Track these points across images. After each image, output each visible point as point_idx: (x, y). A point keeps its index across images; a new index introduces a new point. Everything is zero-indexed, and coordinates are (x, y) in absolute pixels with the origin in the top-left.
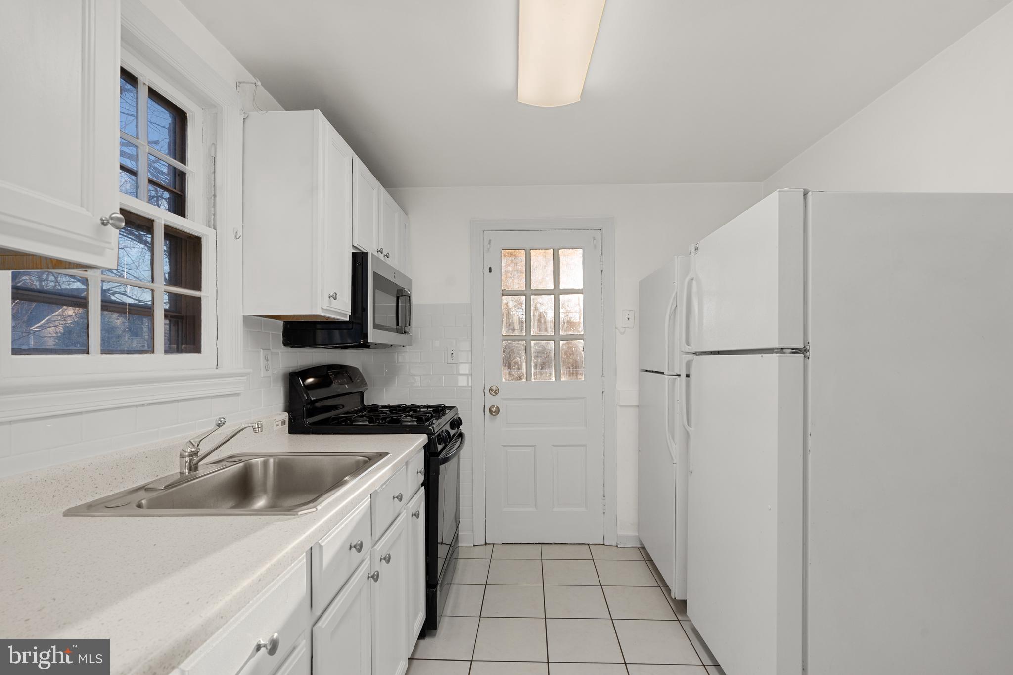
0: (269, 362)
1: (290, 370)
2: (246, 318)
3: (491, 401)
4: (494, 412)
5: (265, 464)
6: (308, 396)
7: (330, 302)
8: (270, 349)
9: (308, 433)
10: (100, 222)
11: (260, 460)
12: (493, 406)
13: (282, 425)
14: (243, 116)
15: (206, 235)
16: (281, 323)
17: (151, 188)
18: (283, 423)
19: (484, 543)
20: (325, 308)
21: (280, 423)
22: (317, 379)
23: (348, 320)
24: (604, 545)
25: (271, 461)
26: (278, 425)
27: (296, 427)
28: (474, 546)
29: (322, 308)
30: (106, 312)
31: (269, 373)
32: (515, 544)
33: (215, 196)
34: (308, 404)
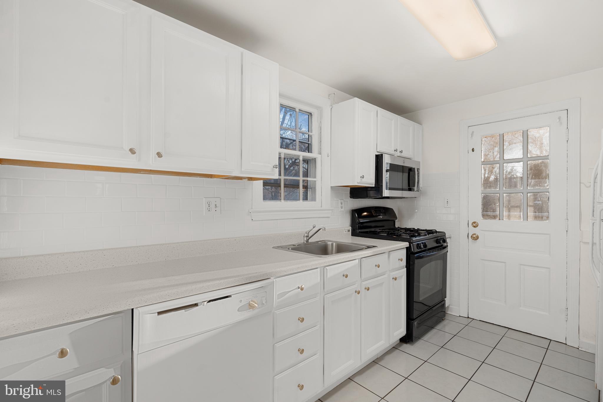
0: (343, 205)
1: (354, 208)
2: (331, 187)
3: (472, 231)
4: (475, 238)
5: (332, 244)
6: (359, 220)
7: (361, 180)
8: (343, 200)
9: (359, 237)
10: (273, 167)
11: (330, 243)
12: (475, 234)
13: (348, 232)
14: (331, 107)
15: (317, 157)
16: (349, 188)
17: (300, 144)
18: (349, 231)
19: (467, 317)
20: (358, 182)
21: (347, 231)
22: (368, 213)
23: (374, 186)
24: (566, 344)
25: (334, 244)
26: (346, 231)
27: (354, 234)
28: (460, 316)
29: (357, 182)
30: (286, 188)
31: (343, 209)
32: (489, 323)
33: (321, 141)
34: (359, 224)
